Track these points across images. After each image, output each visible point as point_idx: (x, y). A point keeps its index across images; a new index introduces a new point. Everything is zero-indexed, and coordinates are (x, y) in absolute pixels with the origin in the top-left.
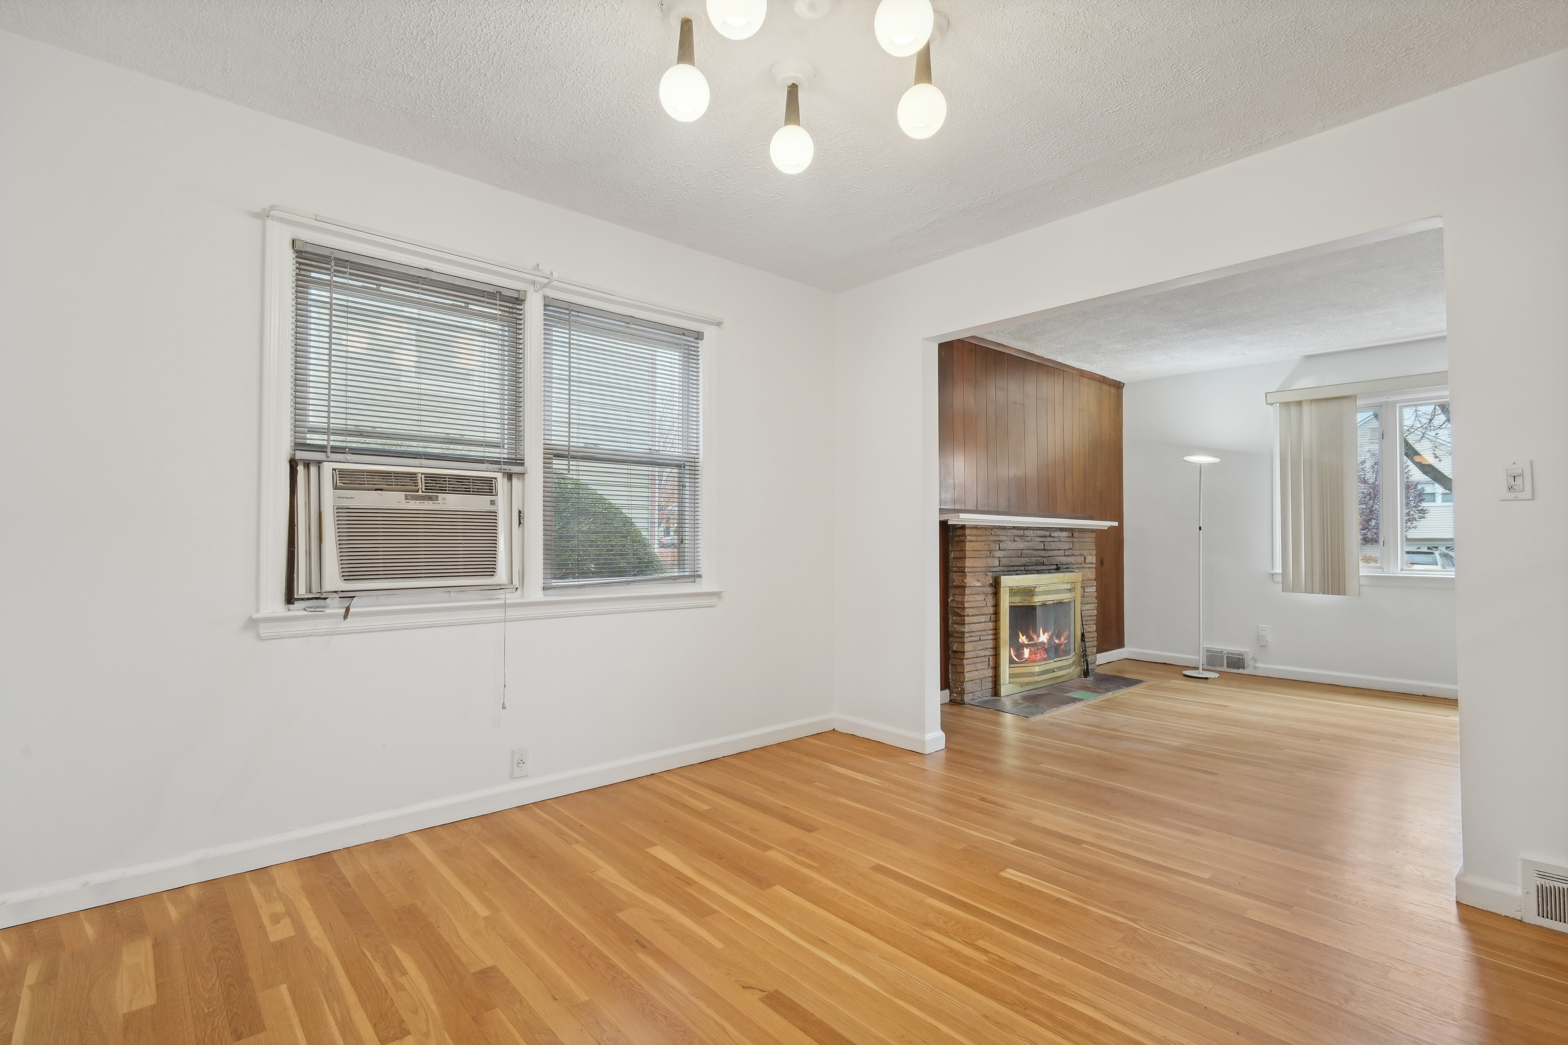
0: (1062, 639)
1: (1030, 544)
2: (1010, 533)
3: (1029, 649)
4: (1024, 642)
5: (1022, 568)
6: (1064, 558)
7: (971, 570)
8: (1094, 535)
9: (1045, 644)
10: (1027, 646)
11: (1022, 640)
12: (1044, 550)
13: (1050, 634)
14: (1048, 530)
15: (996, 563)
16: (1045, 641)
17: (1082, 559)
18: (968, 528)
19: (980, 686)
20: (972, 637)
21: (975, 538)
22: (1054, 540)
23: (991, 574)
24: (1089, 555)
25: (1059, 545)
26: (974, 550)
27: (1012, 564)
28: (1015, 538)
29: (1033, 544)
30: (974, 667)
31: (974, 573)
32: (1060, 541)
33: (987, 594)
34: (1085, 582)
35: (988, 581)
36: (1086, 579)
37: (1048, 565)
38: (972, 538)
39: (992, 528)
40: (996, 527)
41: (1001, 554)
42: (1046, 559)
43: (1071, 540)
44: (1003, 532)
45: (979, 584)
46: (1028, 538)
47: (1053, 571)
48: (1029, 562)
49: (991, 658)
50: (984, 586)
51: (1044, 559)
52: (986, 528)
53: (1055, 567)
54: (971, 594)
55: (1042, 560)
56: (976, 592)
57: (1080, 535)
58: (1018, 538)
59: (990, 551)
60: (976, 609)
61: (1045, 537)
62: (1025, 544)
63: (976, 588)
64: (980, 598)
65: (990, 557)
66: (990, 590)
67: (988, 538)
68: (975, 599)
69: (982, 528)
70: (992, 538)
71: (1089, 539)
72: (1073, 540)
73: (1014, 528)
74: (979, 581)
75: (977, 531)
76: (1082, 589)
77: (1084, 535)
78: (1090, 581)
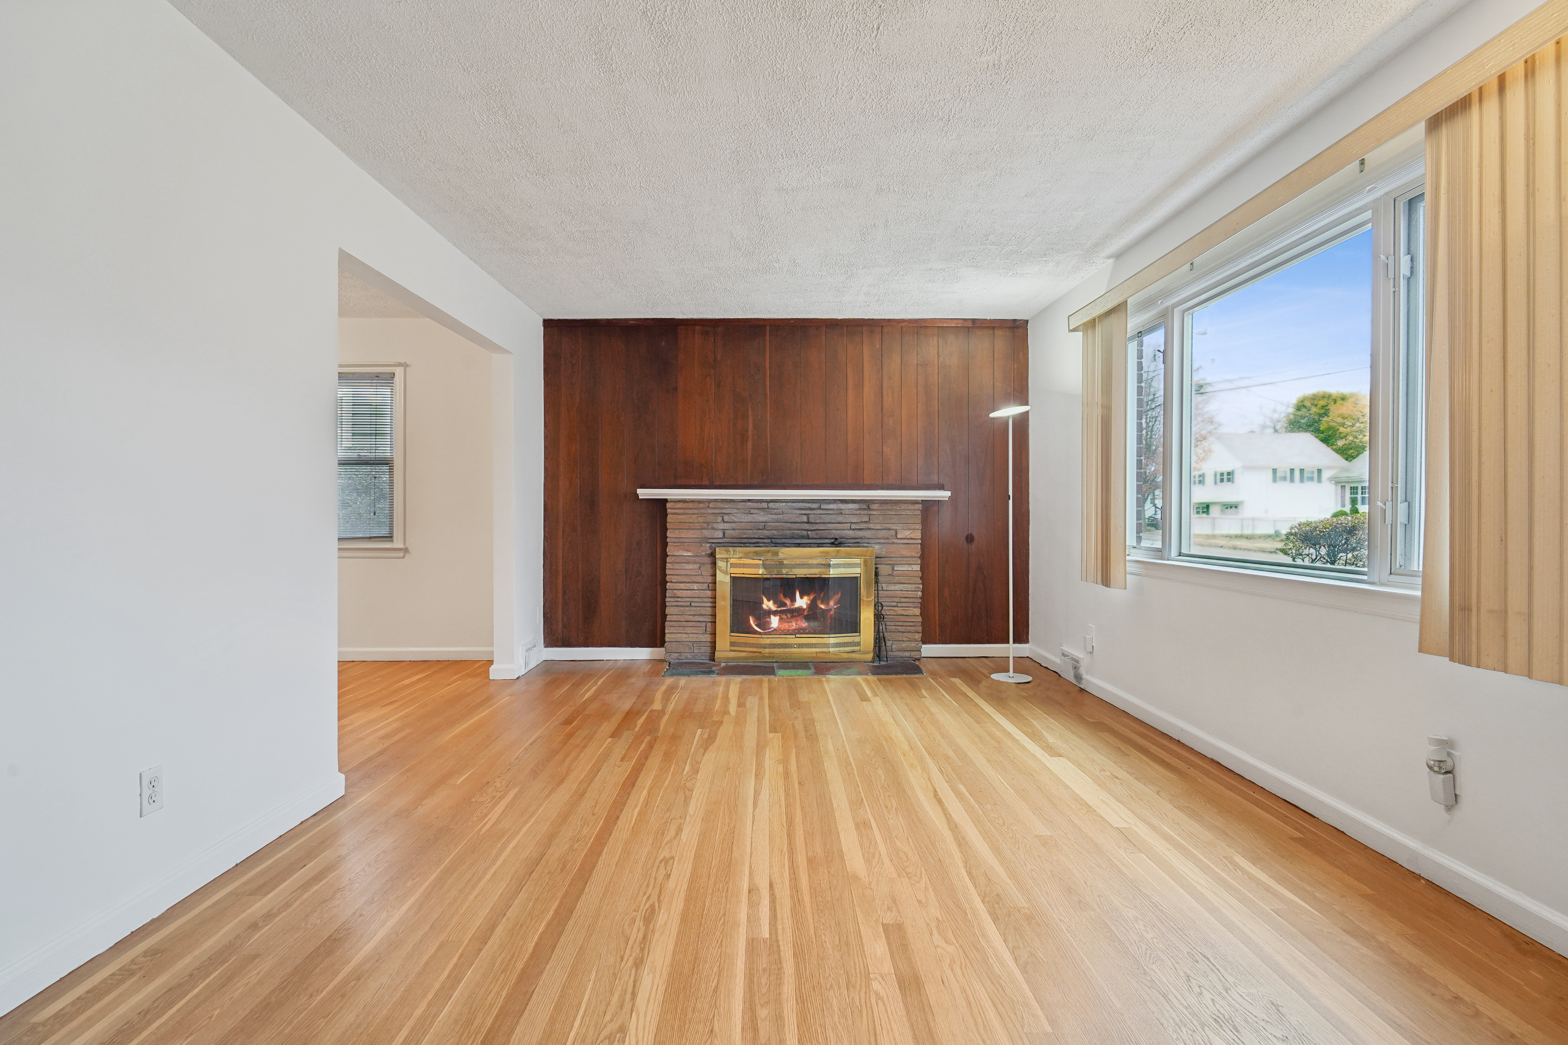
1: (780, 516)
2: (741, 505)
3: (778, 617)
4: (770, 609)
5: (769, 541)
6: (851, 532)
7: (673, 540)
8: (920, 506)
9: (802, 609)
10: (775, 613)
11: (767, 606)
12: (808, 522)
14: (817, 503)
15: (721, 535)
17: (893, 533)
18: (671, 502)
19: (691, 648)
20: (677, 601)
21: (682, 511)
22: (829, 512)
23: (708, 545)
24: (905, 530)
25: (840, 518)
26: (680, 522)
27: (747, 536)
28: (752, 511)
29: (786, 517)
30: (681, 630)
31: (681, 543)
32: (842, 514)
33: (703, 564)
34: (895, 559)
35: (703, 551)
36: (898, 556)
37: (816, 538)
38: (676, 511)
39: (710, 501)
40: (716, 500)
41: (726, 526)
42: (813, 532)
43: (865, 512)
44: (729, 505)
45: (689, 554)
46: (776, 511)
47: (827, 545)
48: (779, 535)
49: (709, 624)
50: (697, 556)
51: (809, 533)
52: (700, 502)
53: (832, 541)
54: (675, 563)
55: (805, 533)
56: (683, 561)
57: (884, 507)
58: (756, 511)
59: (708, 523)
60: (683, 577)
61: (811, 509)
62: (770, 516)
63: (683, 557)
64: (691, 566)
65: (708, 529)
66: (708, 560)
67: (703, 511)
68: (682, 568)
69: (693, 501)
70: (710, 511)
71: (907, 511)
72: (870, 512)
73: (749, 500)
74: (689, 551)
75: (686, 504)
76: (889, 566)
77: (895, 507)
78: (906, 559)
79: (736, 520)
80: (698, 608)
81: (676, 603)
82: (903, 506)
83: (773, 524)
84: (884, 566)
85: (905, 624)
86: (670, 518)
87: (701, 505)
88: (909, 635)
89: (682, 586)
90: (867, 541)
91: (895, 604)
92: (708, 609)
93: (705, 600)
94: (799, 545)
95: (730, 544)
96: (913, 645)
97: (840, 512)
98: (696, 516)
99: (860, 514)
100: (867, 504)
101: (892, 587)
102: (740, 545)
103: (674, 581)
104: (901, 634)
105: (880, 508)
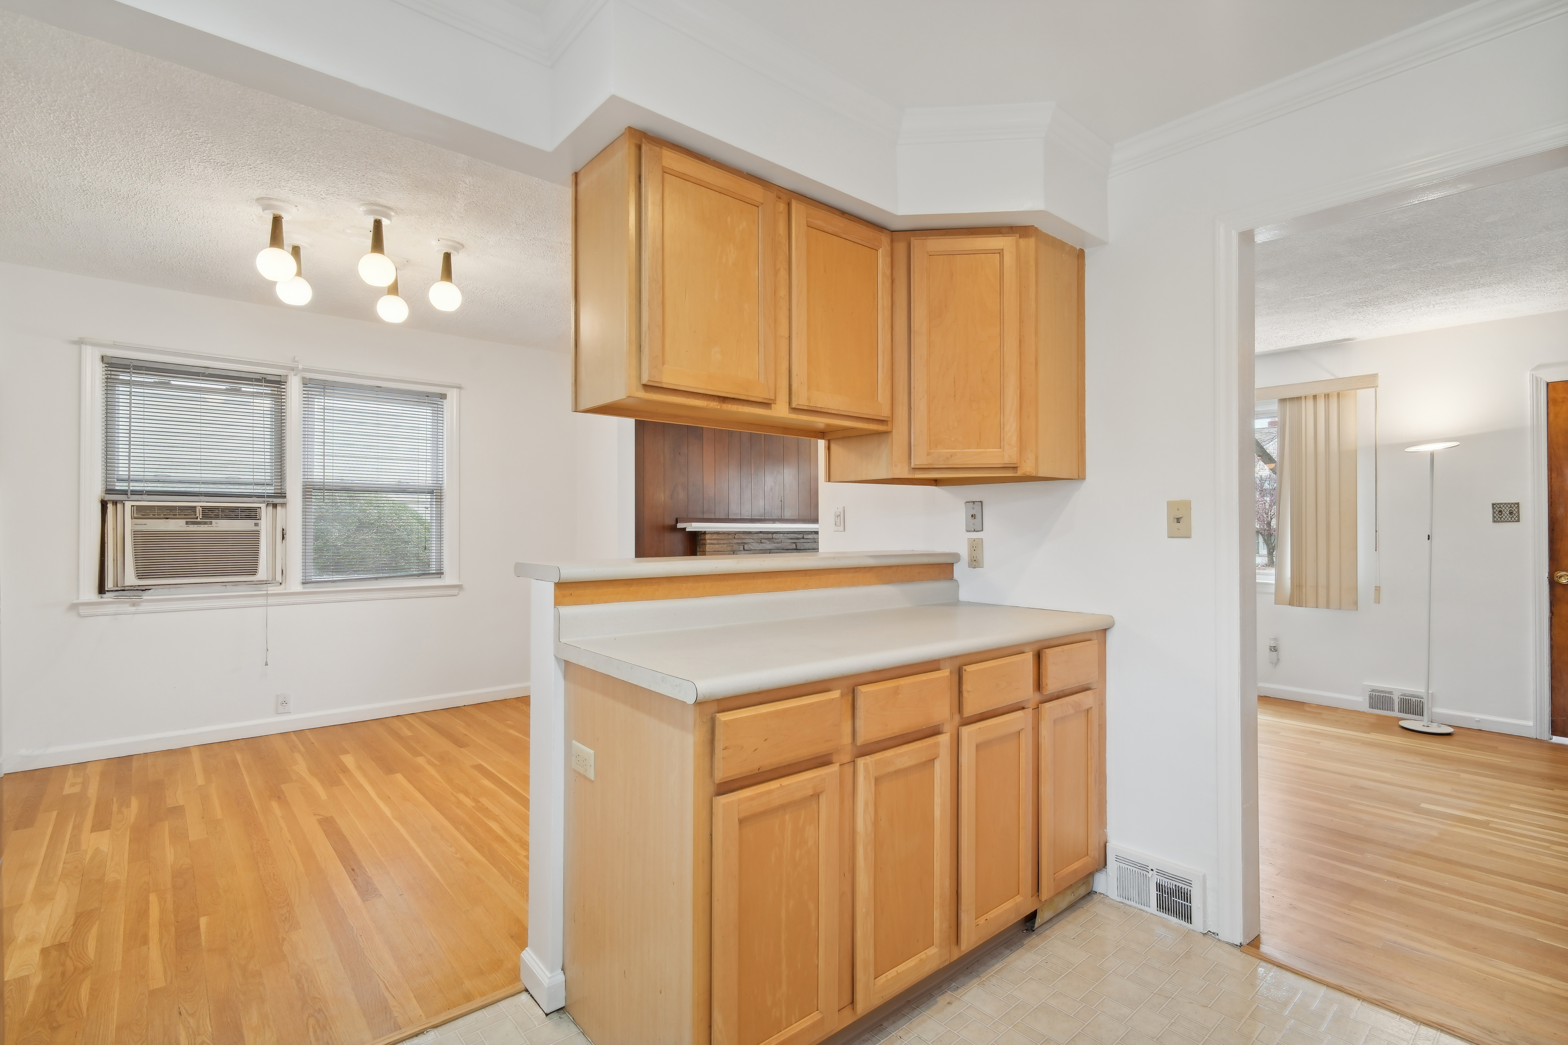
2: (755, 536)
18: (709, 533)
21: (715, 542)
26: (715, 551)
28: (763, 541)
38: (712, 541)
39: (736, 533)
40: (739, 532)
44: (748, 536)
46: (777, 540)
52: (728, 533)
58: (765, 541)
61: (798, 539)
62: (774, 545)
67: (731, 541)
69: (724, 533)
70: (736, 541)
73: (761, 532)
75: (719, 535)
79: (752, 548)
86: (707, 548)
87: (730, 537)
98: (726, 545)
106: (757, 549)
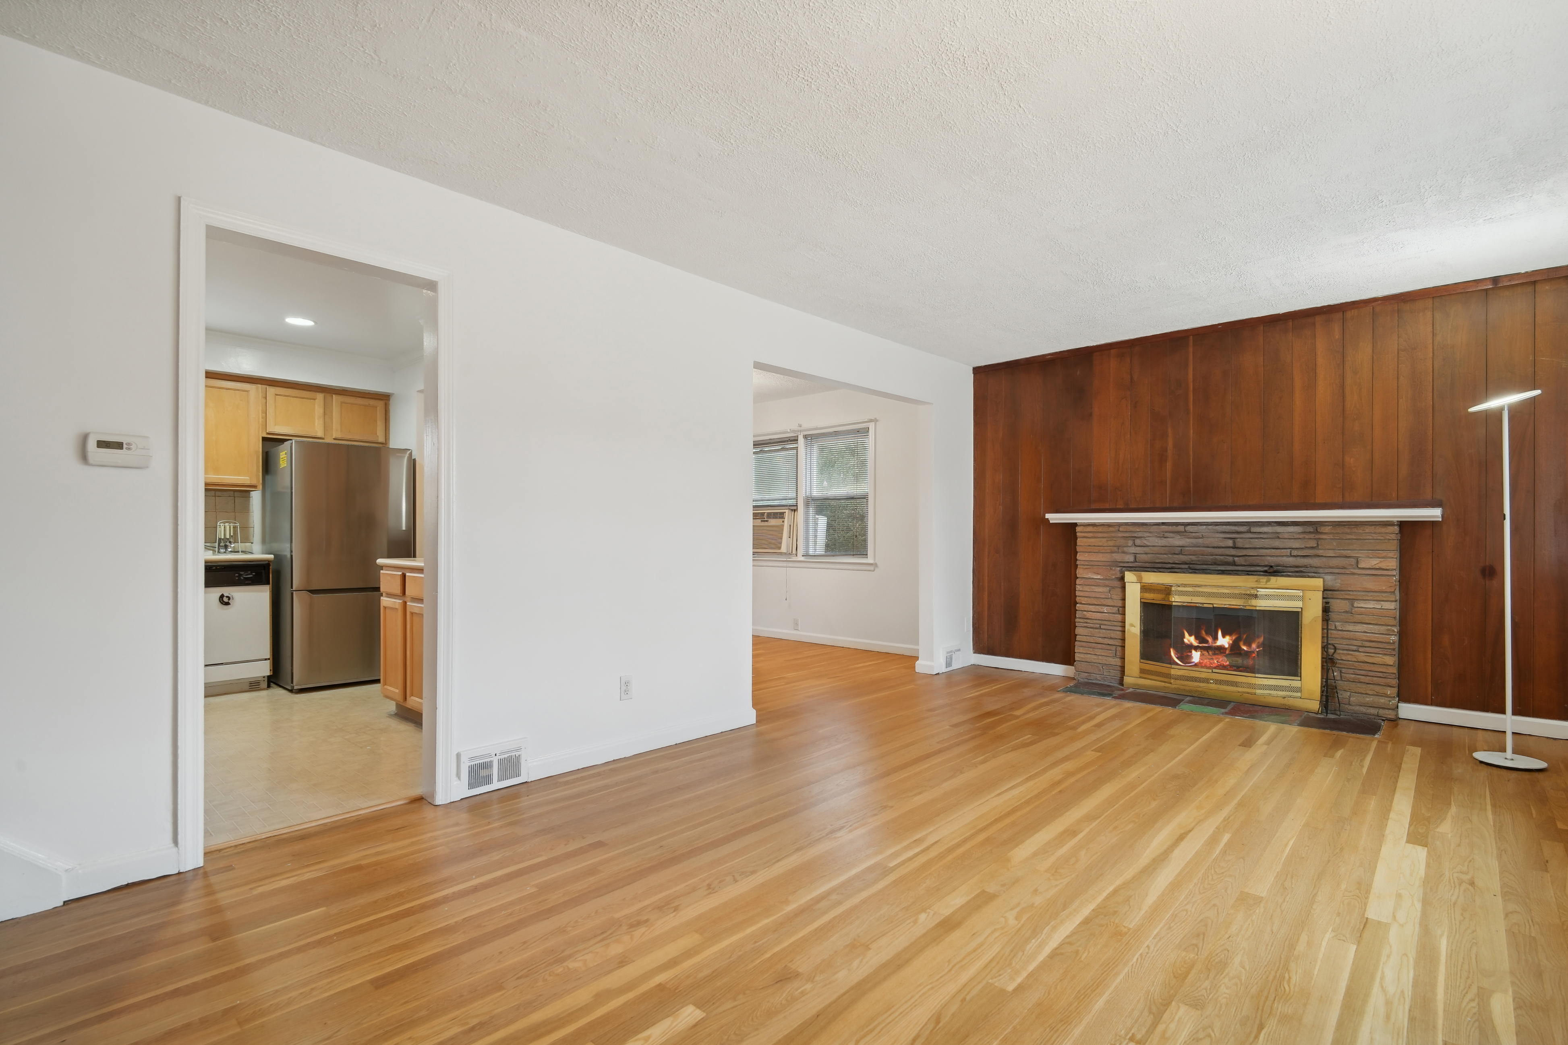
0: (1254, 646)
1: (1200, 541)
2: (1153, 529)
3: (1199, 653)
4: (1191, 643)
5: (1187, 566)
6: (1291, 559)
7: (1082, 563)
8: (1395, 529)
9: (1226, 649)
10: (1197, 648)
11: (1189, 640)
12: (1234, 547)
13: (1234, 638)
14: (1245, 526)
15: (1132, 559)
16: (1227, 646)
17: (1353, 561)
18: (1081, 525)
19: (1100, 670)
20: (1086, 623)
21: (1091, 535)
22: (1262, 536)
23: (1119, 569)
24: (1371, 558)
25: (1277, 543)
26: (1090, 546)
27: (1161, 561)
28: (1167, 535)
29: (1207, 541)
30: (1090, 651)
31: (1091, 566)
32: (1279, 538)
33: (1113, 588)
34: (1355, 593)
35: (1113, 575)
36: (1359, 589)
37: (1245, 565)
38: (1086, 535)
39: (1120, 525)
40: (1126, 524)
41: (1138, 550)
42: (1241, 558)
43: (1312, 536)
44: (1141, 529)
45: (1099, 577)
46: (1194, 534)
47: (1258, 573)
48: (1199, 561)
49: (1119, 648)
50: (1106, 579)
51: (1236, 559)
52: (1109, 525)
53: (1266, 569)
54: (1085, 585)
55: (1230, 559)
56: (1093, 584)
57: (1340, 530)
58: (1171, 535)
59: (1118, 547)
60: (1092, 599)
61: (1238, 533)
62: (1188, 540)
63: (1093, 580)
64: (1100, 589)
65: (1118, 552)
66: (1118, 584)
67: (1113, 535)
68: (1092, 590)
69: (1103, 525)
70: (1120, 535)
71: (1374, 535)
72: (1317, 536)
73: (1163, 524)
74: (1098, 574)
75: (1095, 528)
76: (1347, 601)
77: (1355, 530)
78: (1372, 594)
79: (1148, 544)
80: (1108, 632)
81: (1085, 625)
82: (1368, 529)
83: (1191, 548)
84: (1338, 601)
85: (1371, 674)
86: (1079, 541)
87: (1111, 529)
88: (1377, 688)
89: (1092, 608)
90: (1314, 570)
91: (1354, 648)
92: (1118, 632)
93: (1115, 623)
94: (1223, 572)
95: (1142, 569)
96: (1382, 701)
97: (1277, 536)
98: (1106, 539)
99: (1304, 538)
100: (1315, 526)
101: (1350, 627)
102: (1153, 570)
103: (1084, 602)
104: (1364, 686)
105: (1333, 531)
106: (1157, 544)
